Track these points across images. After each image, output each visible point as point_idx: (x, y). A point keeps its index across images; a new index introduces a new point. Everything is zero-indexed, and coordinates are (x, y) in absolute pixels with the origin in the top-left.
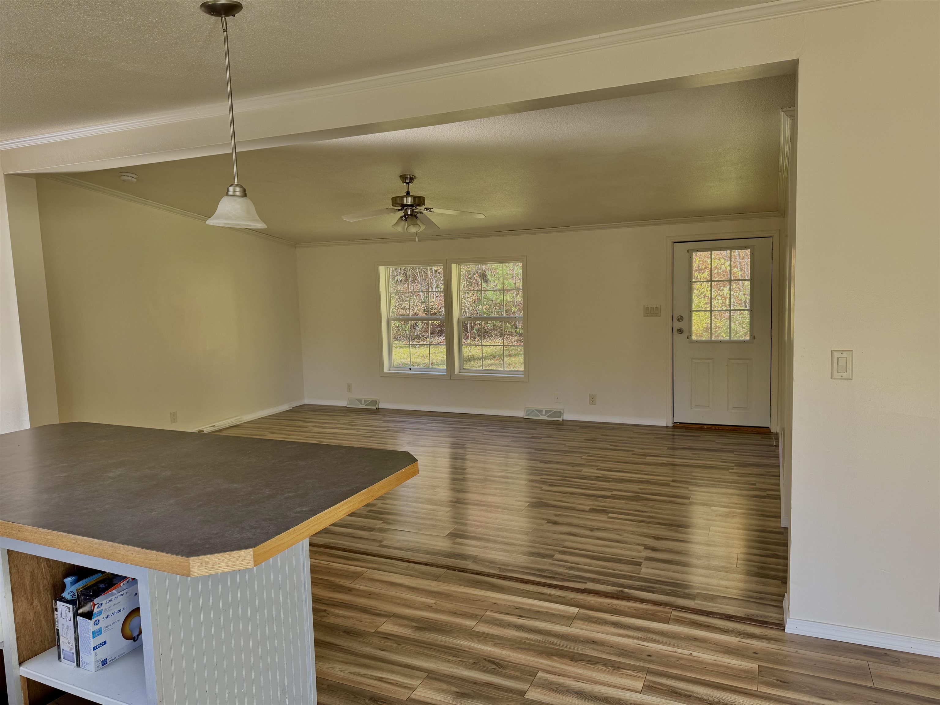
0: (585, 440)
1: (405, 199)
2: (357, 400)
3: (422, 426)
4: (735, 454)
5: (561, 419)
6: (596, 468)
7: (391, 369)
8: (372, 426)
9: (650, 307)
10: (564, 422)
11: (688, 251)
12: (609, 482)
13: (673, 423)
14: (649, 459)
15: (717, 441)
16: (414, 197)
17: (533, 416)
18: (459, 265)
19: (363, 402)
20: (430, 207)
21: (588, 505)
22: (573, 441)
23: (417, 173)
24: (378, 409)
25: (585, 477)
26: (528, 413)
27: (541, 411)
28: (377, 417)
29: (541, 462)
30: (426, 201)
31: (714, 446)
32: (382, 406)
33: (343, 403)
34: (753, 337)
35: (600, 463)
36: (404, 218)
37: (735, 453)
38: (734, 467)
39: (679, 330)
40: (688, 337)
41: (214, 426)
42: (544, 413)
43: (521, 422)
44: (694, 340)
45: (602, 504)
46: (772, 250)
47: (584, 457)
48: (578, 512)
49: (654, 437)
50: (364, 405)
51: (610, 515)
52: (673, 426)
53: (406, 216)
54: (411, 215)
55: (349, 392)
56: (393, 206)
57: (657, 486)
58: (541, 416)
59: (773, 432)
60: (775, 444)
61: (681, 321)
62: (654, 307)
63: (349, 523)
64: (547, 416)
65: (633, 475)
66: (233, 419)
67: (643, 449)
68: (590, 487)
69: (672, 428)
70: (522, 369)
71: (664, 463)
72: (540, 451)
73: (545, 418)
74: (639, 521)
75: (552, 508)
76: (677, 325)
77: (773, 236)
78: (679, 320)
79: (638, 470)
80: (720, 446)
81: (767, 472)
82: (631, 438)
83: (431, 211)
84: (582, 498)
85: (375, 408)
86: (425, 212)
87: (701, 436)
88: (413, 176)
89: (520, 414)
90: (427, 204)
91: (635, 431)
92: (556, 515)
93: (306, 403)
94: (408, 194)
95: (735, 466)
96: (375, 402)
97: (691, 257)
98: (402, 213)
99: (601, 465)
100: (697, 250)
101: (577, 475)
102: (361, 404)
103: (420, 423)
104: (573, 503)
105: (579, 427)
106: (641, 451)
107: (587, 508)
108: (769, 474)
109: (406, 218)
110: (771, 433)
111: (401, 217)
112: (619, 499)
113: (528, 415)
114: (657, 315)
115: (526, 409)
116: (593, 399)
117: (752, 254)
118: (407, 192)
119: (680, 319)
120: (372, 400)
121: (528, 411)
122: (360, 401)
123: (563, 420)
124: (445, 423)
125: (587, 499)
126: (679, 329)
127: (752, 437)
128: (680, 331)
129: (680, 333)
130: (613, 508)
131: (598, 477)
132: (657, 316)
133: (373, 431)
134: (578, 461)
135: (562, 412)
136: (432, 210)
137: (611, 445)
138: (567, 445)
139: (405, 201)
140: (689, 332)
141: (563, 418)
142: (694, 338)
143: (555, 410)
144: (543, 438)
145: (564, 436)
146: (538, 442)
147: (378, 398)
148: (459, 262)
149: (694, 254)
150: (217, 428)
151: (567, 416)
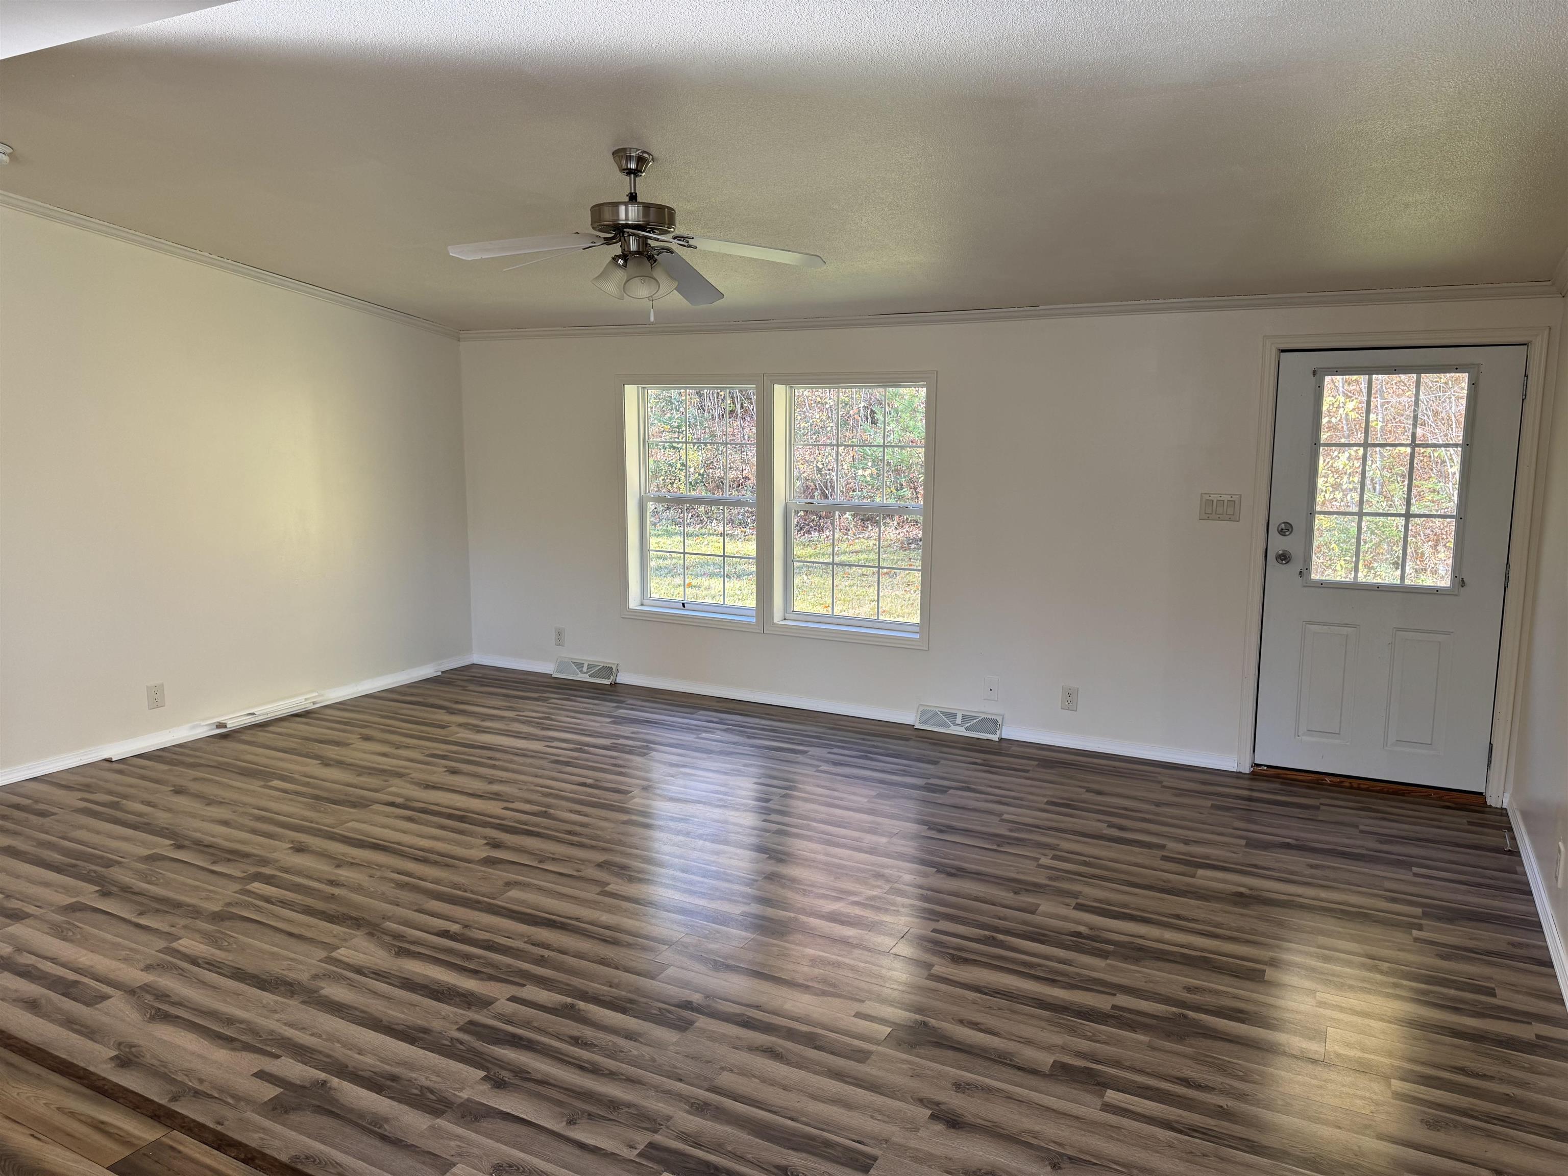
0: (1048, 803)
1: (622, 209)
2: (574, 663)
3: (689, 738)
4: (1415, 875)
5: (995, 738)
6: (1073, 902)
7: (645, 602)
8: (582, 733)
9: (1215, 498)
10: (1004, 744)
11: (1314, 373)
12: (1104, 955)
13: (1252, 766)
14: (1205, 878)
15: (1362, 827)
16: (647, 207)
17: (934, 725)
18: (791, 387)
19: (585, 669)
20: (686, 235)
21: (1049, 1048)
22: (1020, 807)
23: (656, 145)
24: (615, 685)
25: (1044, 935)
26: (923, 719)
27: (955, 715)
28: (607, 707)
29: (938, 871)
30: (678, 218)
31: (1359, 843)
32: (624, 678)
33: (546, 667)
34: (1459, 581)
35: (1087, 884)
36: (621, 262)
37: (1415, 869)
38: (1423, 922)
39: (1282, 555)
40: (1301, 573)
41: (253, 714)
42: (959, 721)
43: (907, 740)
44: (1316, 582)
45: (1084, 1045)
46: (1526, 376)
47: (1044, 861)
48: (1018, 1076)
49: (1209, 803)
50: (587, 676)
51: (1111, 1095)
52: (1253, 773)
53: (625, 256)
54: (638, 252)
55: (559, 645)
56: (593, 228)
57: (1227, 979)
58: (953, 727)
59: (1493, 805)
60: (1509, 848)
61: (1287, 533)
62: (1226, 498)
63: (396, 1070)
64: (966, 729)
65: (1168, 935)
66: (301, 699)
67: (1186, 842)
68: (1057, 972)
69: (1251, 779)
70: (917, 620)
71: (1241, 895)
72: (941, 831)
73: (960, 731)
74: (1192, 1131)
75: (950, 1053)
76: (1278, 544)
77: (1531, 342)
78: (1282, 532)
79: (1178, 917)
80: (1372, 844)
81: (1513, 944)
82: (1158, 804)
83: (690, 246)
84: (1033, 1016)
85: (607, 682)
86: (674, 245)
87: (1322, 807)
88: (645, 152)
89: (908, 717)
90: (680, 229)
91: (1165, 784)
92: (960, 1087)
93: (475, 662)
94: (633, 198)
95: (1425, 915)
96: (608, 671)
97: (1320, 388)
98: (616, 249)
99: (1087, 890)
100: (1337, 372)
101: (1025, 923)
102: (582, 672)
103: (688, 729)
104: (1011, 1037)
105: (1036, 763)
106: (1182, 847)
107: (1046, 1060)
108: (1519, 952)
109: (626, 261)
110: (1488, 809)
111: (615, 259)
112: (1131, 1026)
113: (925, 722)
114: (1233, 518)
115: (921, 709)
116: (1070, 699)
117: (1474, 385)
118: (631, 193)
119: (1286, 529)
120: (602, 665)
121: (923, 713)
122: (580, 666)
123: (1001, 739)
124: (741, 734)
125: (1048, 1021)
126: (1281, 552)
127: (1446, 818)
128: (1284, 558)
129: (1284, 562)
130: (1117, 1064)
131: (1079, 934)
132: (1230, 520)
133: (581, 748)
134: (1029, 872)
135: (1000, 722)
136: (691, 242)
137: (1111, 825)
138: (1005, 816)
139: (622, 215)
140: (1305, 561)
141: (1001, 734)
142: (1315, 576)
143: (983, 716)
144: (951, 791)
145: (999, 788)
146: (940, 801)
147: (616, 663)
148: (791, 380)
149: (1328, 379)
150: (257, 719)
151: (1012, 732)
